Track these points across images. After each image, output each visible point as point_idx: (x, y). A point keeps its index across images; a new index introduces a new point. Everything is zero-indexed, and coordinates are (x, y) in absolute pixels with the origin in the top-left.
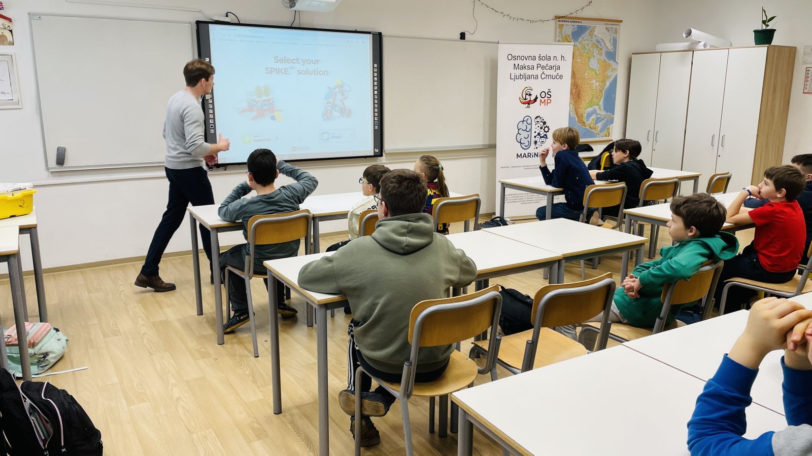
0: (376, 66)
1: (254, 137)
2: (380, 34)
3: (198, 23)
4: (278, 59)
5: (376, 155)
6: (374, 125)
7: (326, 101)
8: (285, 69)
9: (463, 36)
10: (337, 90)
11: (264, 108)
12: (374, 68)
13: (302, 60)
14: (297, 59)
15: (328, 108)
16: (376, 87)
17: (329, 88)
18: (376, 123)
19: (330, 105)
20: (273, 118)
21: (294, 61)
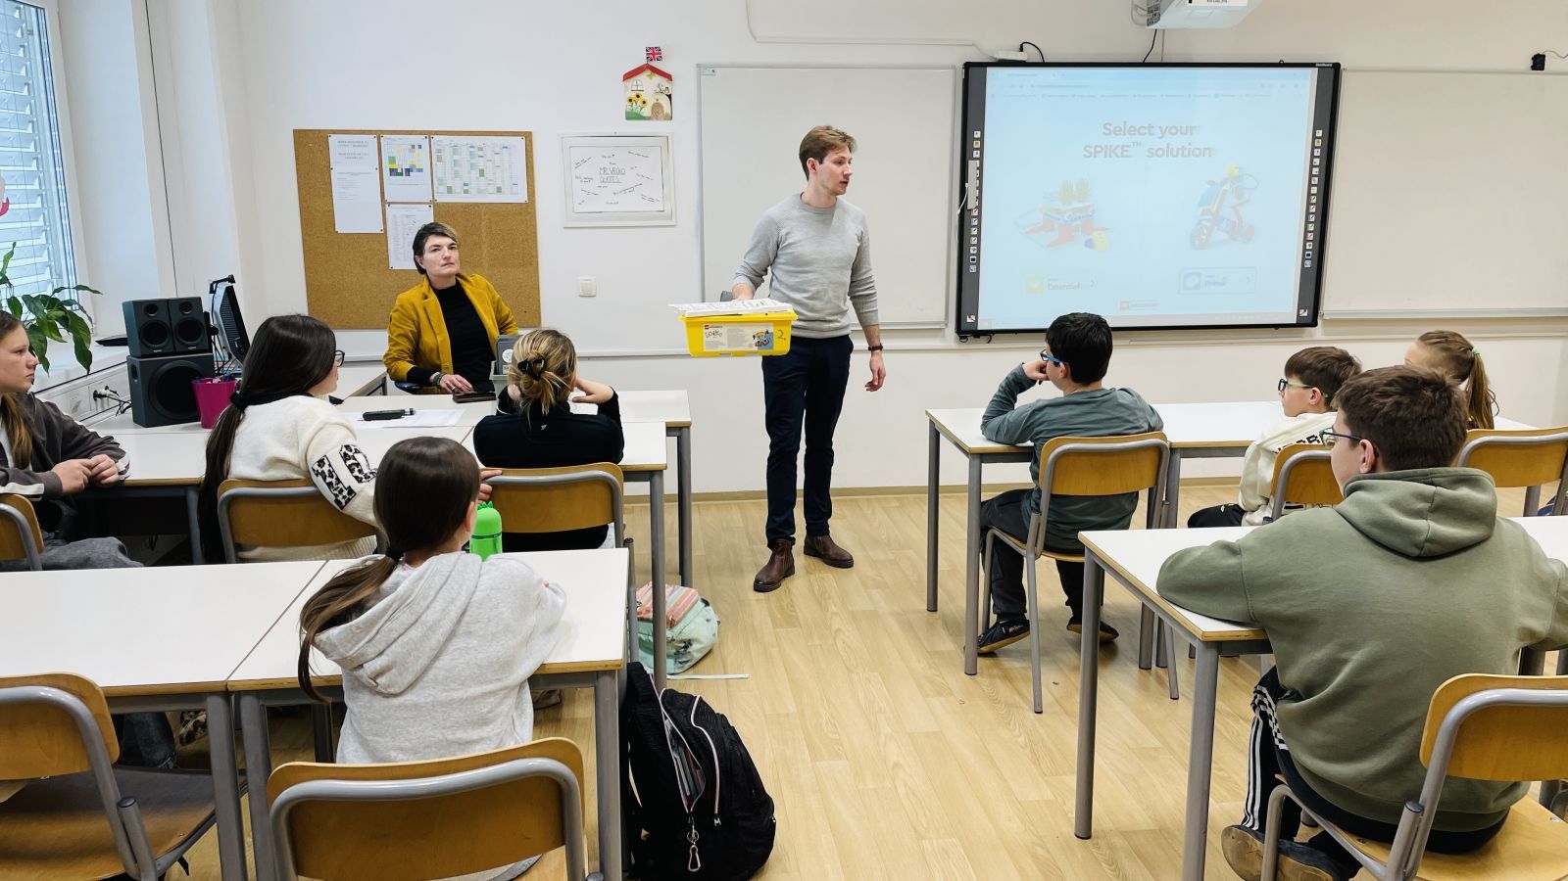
0: (1319, 133)
1: (1050, 280)
2: (1336, 67)
3: (968, 66)
4: (1112, 128)
5: (1303, 322)
6: (1304, 259)
7: (1201, 209)
8: (1123, 146)
9: (1538, 62)
10: (1227, 187)
11: (1074, 224)
12: (1314, 137)
13: (1160, 127)
14: (1150, 127)
15: (1204, 223)
16: (1317, 179)
17: (1211, 183)
18: (1308, 255)
19: (1210, 217)
20: (1089, 244)
21: (1143, 131)
